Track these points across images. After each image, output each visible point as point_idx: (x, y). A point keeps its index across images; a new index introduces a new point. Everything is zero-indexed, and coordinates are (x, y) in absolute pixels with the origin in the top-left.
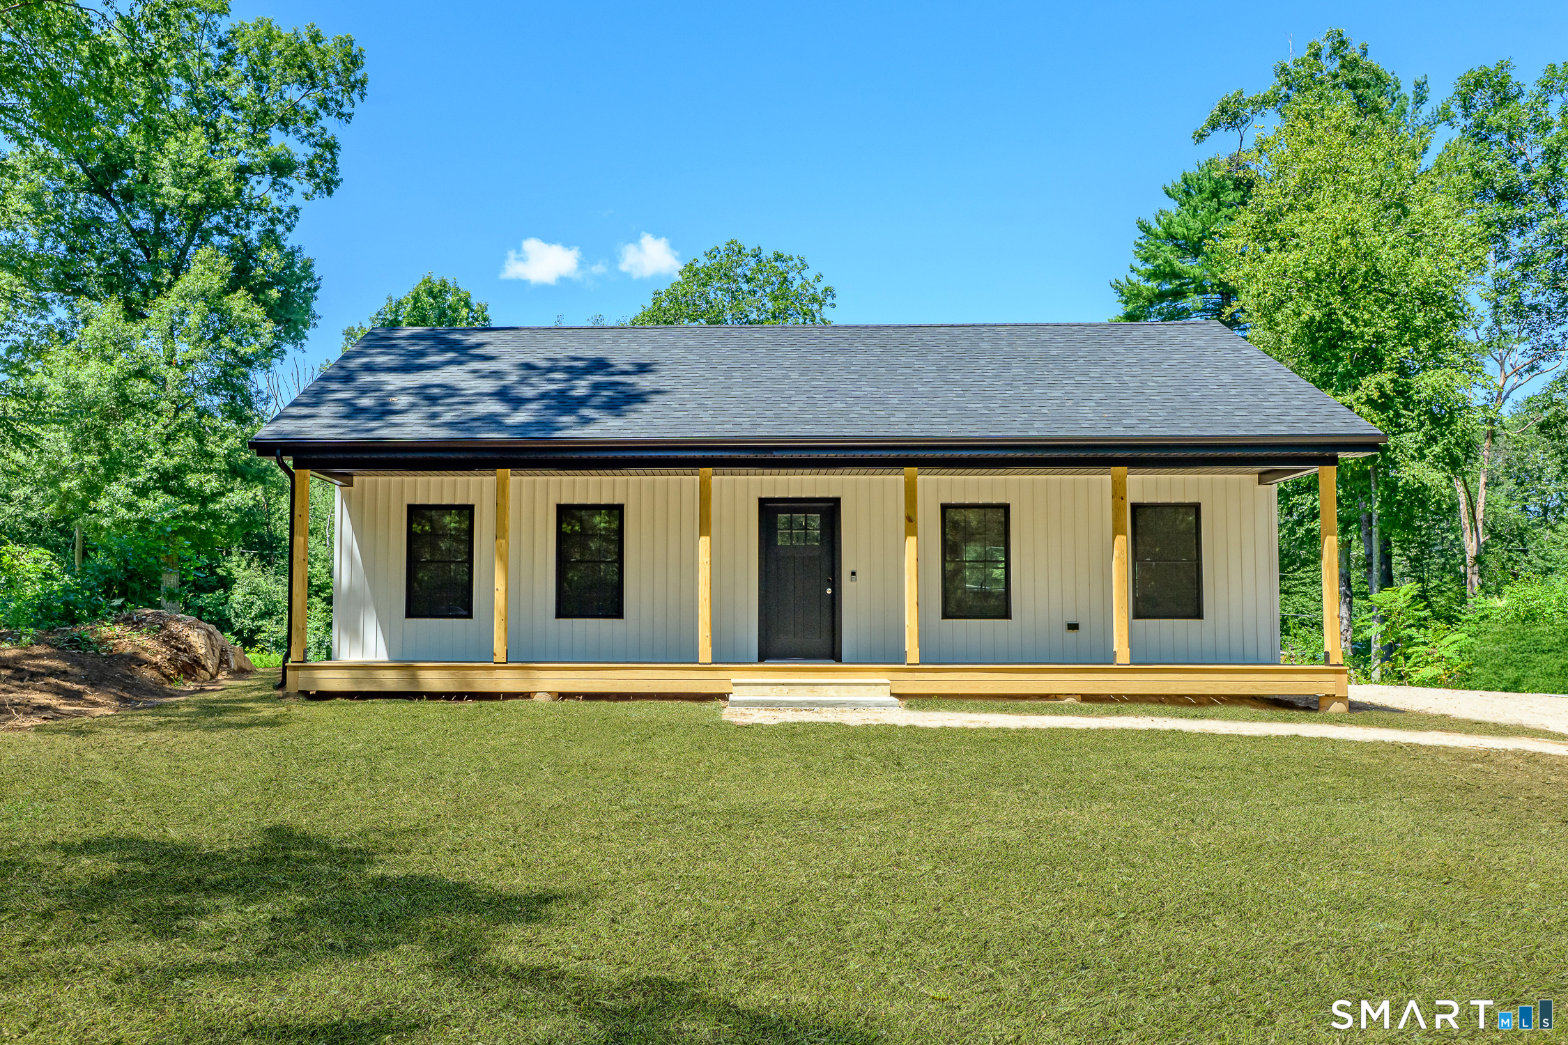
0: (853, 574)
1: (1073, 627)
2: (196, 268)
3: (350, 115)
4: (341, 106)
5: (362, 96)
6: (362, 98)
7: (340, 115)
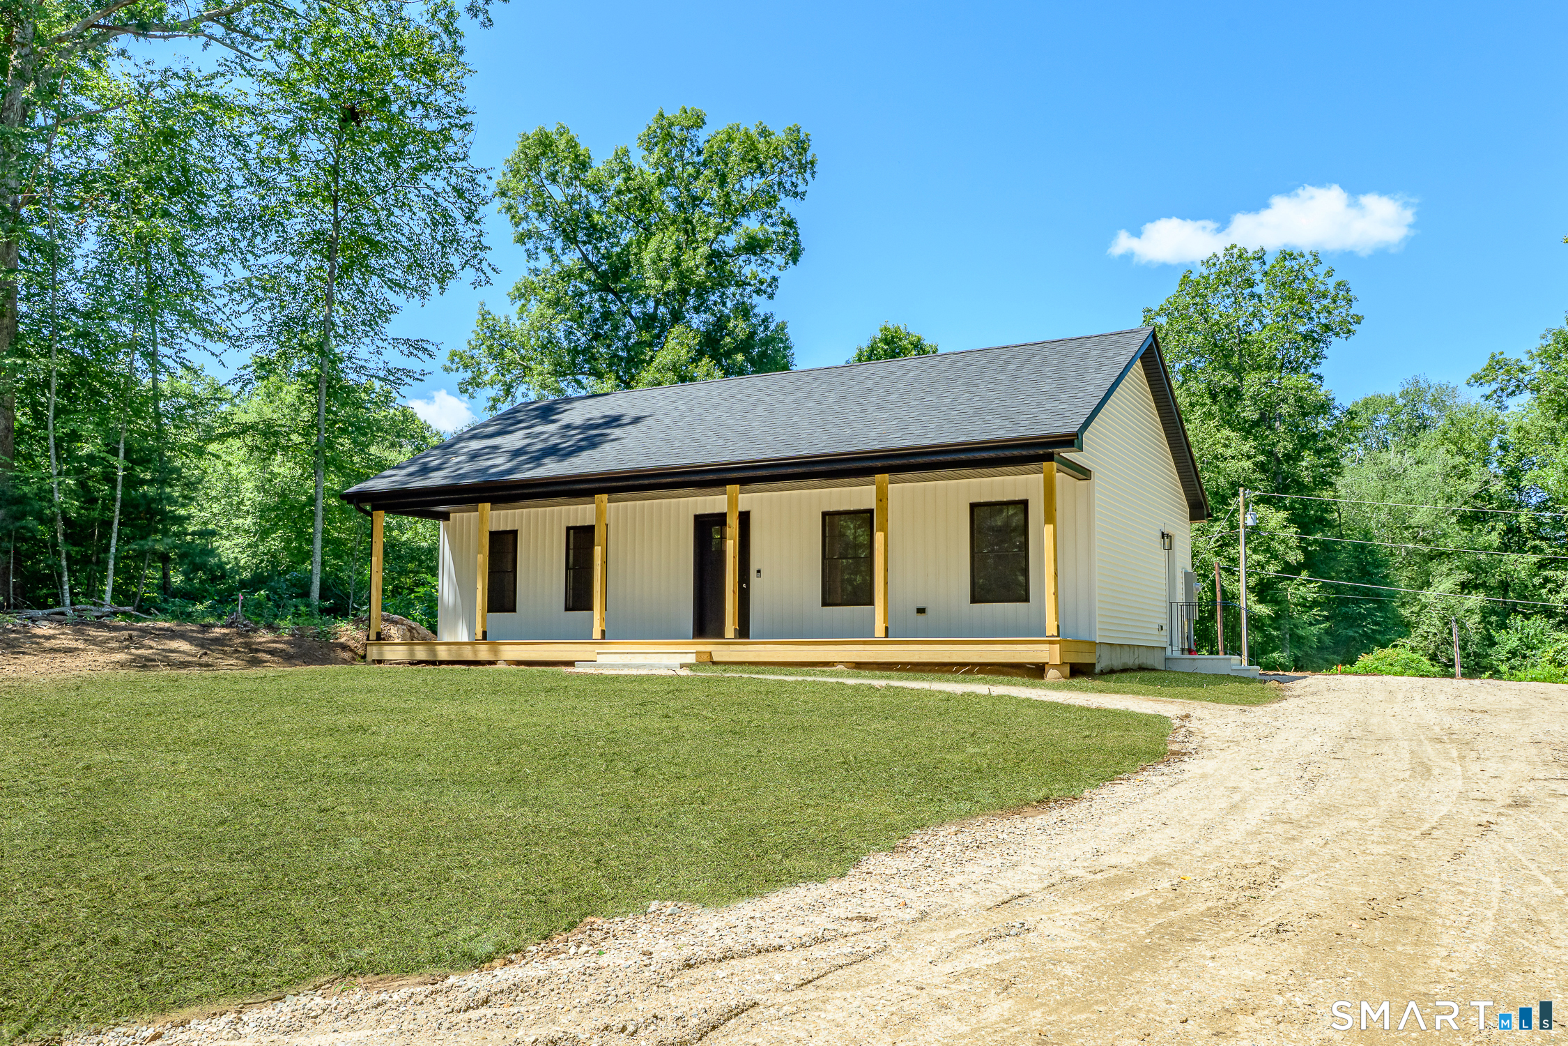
0: (759, 571)
1: (921, 611)
2: (672, 343)
3: (804, 193)
4: (796, 187)
5: (813, 174)
6: (813, 176)
7: (796, 194)
